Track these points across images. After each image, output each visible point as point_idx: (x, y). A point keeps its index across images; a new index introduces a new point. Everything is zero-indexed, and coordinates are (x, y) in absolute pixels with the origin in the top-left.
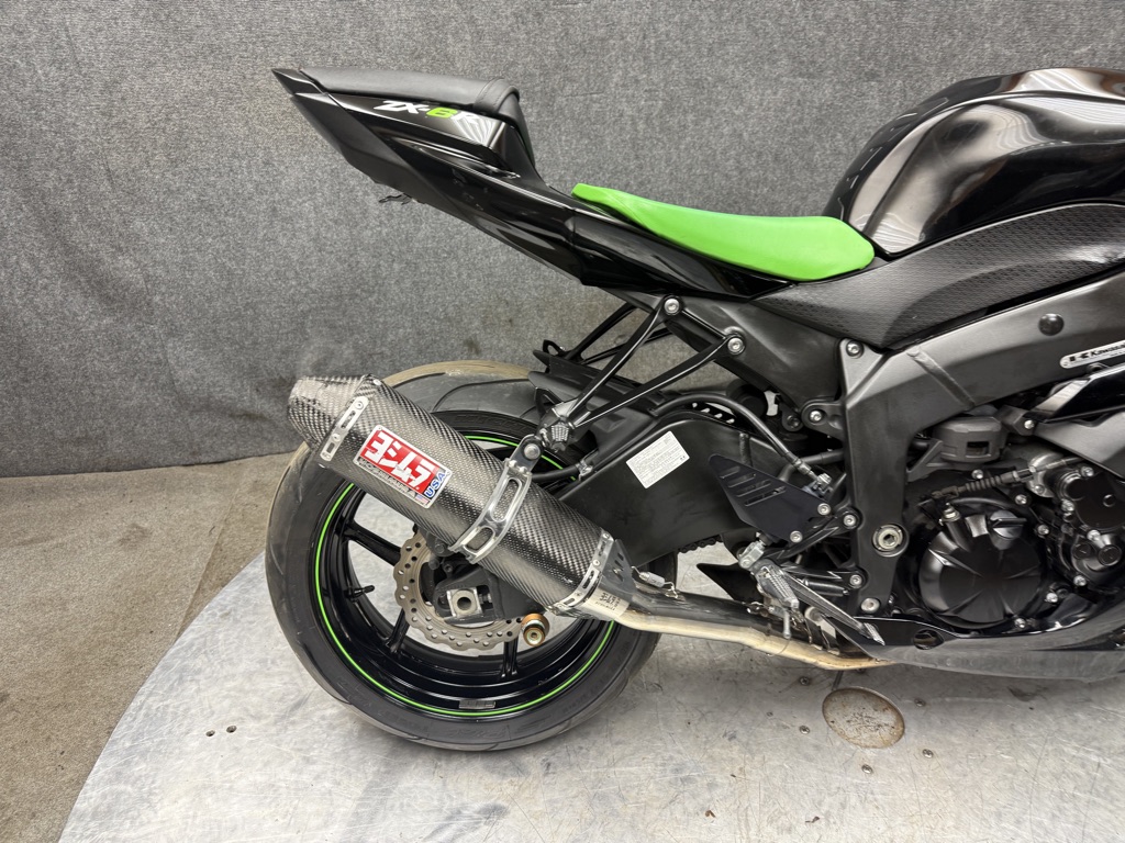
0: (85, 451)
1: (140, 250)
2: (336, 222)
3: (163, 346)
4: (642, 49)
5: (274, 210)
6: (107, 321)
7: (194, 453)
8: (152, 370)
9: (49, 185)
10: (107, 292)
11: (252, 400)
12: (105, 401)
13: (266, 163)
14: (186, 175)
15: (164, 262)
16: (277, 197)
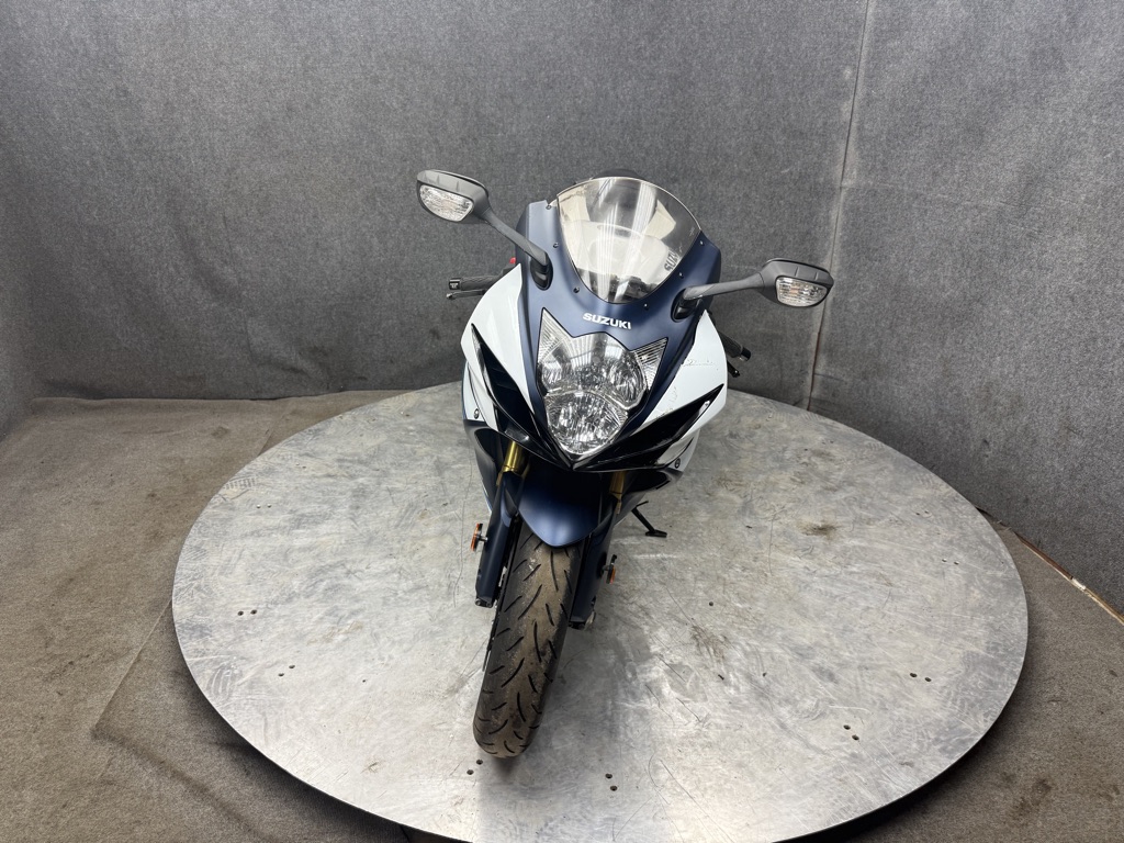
0: (192, 385)
1: (237, 263)
2: (353, 253)
3: (245, 322)
4: (537, 160)
5: (317, 244)
6: (214, 305)
7: (258, 392)
8: (237, 336)
9: (191, 224)
10: (216, 287)
11: (296, 360)
12: (207, 354)
13: (315, 217)
14: (268, 222)
15: (250, 271)
16: (319, 236)
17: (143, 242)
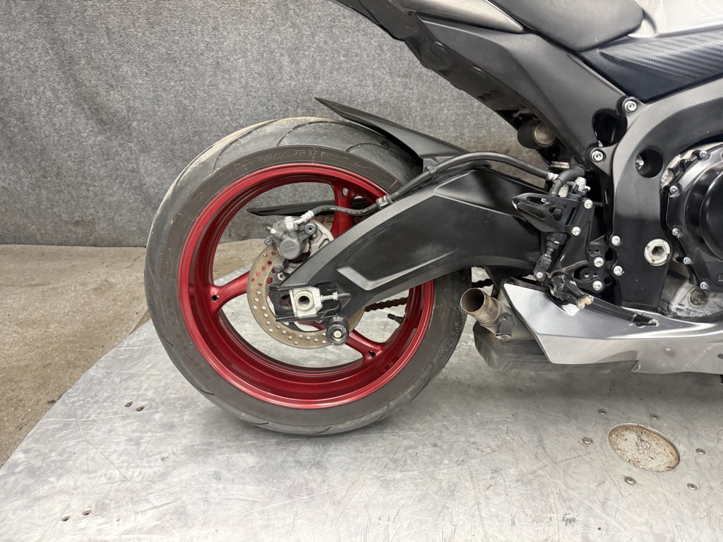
0: (80, 231)
1: (125, 88)
2: (260, 75)
3: (136, 159)
5: (218, 63)
6: (101, 138)
8: (128, 175)
9: (67, 37)
10: (103, 118)
12: (96, 195)
13: (215, 29)
14: (159, 34)
15: (140, 97)
16: (220, 54)
17: (13, 60)
